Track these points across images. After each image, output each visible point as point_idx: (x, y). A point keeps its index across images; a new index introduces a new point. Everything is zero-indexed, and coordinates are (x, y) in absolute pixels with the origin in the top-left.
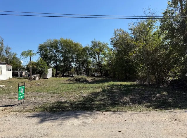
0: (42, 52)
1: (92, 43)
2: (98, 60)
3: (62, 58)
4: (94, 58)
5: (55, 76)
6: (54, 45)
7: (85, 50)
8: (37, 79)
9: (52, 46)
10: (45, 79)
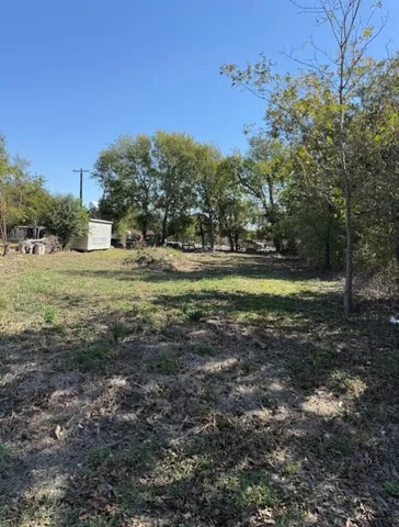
0: (106, 175)
2: (268, 200)
3: (161, 193)
4: (258, 196)
5: (125, 245)
6: (136, 153)
8: (42, 250)
9: (131, 158)
10: (81, 251)
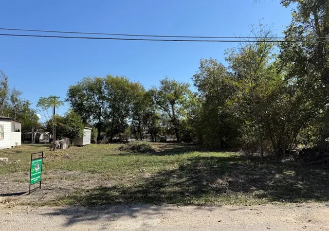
0: (74, 100)
1: (162, 83)
3: (109, 110)
4: (166, 110)
5: (96, 141)
6: (95, 88)
7: (149, 95)
9: (91, 89)
10: (79, 146)
